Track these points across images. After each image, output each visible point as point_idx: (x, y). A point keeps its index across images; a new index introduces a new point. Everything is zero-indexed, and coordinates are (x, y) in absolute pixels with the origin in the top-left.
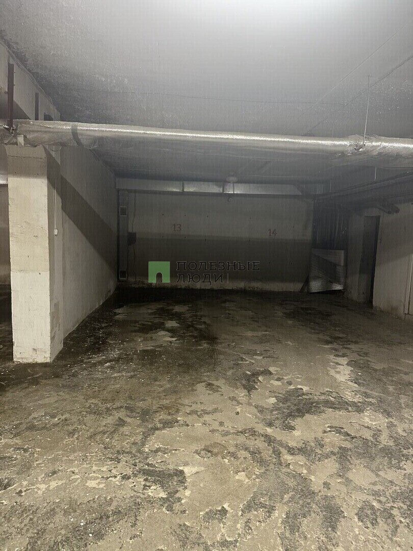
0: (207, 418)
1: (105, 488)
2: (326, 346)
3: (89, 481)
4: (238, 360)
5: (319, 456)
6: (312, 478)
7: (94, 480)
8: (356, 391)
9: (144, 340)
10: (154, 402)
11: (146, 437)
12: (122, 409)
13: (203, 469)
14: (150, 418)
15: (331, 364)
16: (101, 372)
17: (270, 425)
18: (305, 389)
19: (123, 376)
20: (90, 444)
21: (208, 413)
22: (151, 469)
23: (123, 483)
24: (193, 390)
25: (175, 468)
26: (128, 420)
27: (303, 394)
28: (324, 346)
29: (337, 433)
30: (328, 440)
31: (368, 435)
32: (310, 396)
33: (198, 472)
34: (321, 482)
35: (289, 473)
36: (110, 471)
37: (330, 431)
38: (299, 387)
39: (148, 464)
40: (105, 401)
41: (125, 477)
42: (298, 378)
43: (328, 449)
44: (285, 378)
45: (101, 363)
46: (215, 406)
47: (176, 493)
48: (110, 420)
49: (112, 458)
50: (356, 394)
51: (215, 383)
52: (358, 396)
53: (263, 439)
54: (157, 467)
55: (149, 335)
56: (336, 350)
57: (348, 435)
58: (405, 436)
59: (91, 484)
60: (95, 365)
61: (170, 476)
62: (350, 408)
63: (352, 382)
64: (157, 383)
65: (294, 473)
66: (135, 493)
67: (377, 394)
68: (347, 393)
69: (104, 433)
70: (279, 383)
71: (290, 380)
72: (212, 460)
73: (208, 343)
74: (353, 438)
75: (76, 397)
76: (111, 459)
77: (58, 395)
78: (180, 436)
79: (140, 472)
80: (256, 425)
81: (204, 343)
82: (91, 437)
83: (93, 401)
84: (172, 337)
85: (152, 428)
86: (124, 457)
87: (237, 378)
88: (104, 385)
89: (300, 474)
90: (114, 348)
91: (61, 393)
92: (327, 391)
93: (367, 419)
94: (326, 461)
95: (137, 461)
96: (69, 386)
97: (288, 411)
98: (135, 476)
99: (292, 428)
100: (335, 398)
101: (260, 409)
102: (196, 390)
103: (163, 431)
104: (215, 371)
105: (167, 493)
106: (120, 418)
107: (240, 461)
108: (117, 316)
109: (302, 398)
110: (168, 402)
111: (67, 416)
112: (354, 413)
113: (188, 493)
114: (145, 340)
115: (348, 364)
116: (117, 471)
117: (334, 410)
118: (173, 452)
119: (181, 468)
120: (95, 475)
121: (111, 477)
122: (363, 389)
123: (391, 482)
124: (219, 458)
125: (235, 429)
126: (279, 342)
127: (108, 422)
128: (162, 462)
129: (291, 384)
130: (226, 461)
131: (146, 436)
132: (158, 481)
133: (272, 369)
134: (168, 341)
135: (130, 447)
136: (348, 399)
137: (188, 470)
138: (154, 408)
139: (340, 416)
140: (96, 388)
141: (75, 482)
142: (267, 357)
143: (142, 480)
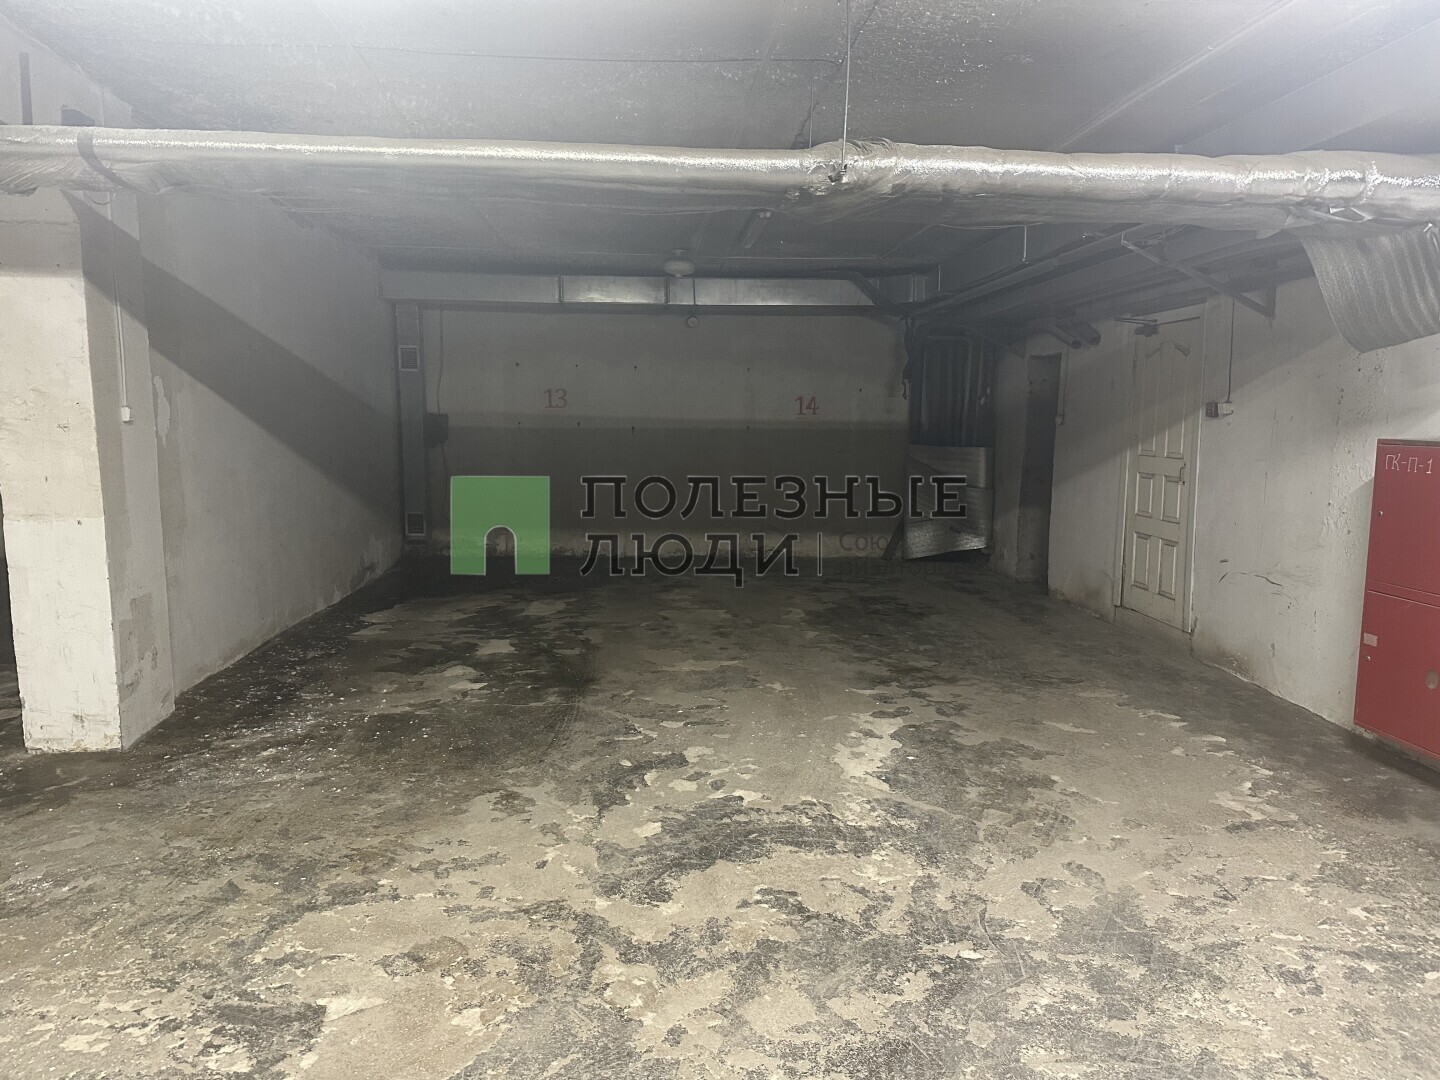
0: (456, 879)
1: (103, 1053)
2: (868, 692)
3: (73, 1038)
4: (617, 732)
5: (695, 964)
6: (648, 1019)
7: (87, 1033)
8: (877, 800)
9: (397, 691)
10: (341, 843)
11: (273, 928)
12: (248, 862)
13: (379, 1001)
14: (307, 882)
15: (853, 734)
16: (242, 771)
17: (611, 890)
18: (750, 797)
19: (293, 780)
20: (120, 947)
21: (464, 868)
22: (245, 1004)
23: (154, 1040)
24: (459, 811)
25: (310, 1001)
26: (251, 887)
27: (739, 812)
28: (861, 692)
29: (773, 907)
30: (739, 925)
31: (850, 909)
32: (754, 816)
33: (362, 1010)
34: (664, 1028)
35: (593, 1009)
36: (138, 1012)
37: (758, 902)
38: (737, 793)
39: (243, 995)
40: (215, 841)
41: (169, 1026)
42: (747, 771)
43: (727, 946)
44: (714, 772)
45: (252, 749)
46: (492, 849)
47: (278, 1061)
48: (205, 888)
49: (158, 981)
50: (873, 809)
51: (527, 792)
52: (876, 814)
53: (573, 925)
54: (261, 1001)
55: (417, 678)
56: (885, 699)
57: (800, 909)
58: (946, 912)
59: (76, 1043)
60: (236, 753)
61: (287, 1020)
62: (840, 845)
63: (879, 778)
64: (374, 796)
65: (608, 1007)
66: (173, 1064)
67: (927, 808)
68: (853, 805)
69: (171, 921)
70: (692, 786)
71: (723, 778)
72: (415, 981)
73: (561, 694)
74: (809, 918)
75: (146, 833)
76: (158, 983)
77: (101, 829)
78: (360, 925)
79: (212, 1013)
80: (576, 892)
81: (554, 693)
82: (132, 930)
83: (185, 843)
84: (476, 681)
85: (299, 906)
86: (193, 977)
87: (589, 779)
88: (233, 802)
89: (621, 1010)
90: (308, 711)
91: (112, 826)
92: (803, 803)
93: (870, 871)
94: (708, 975)
95: (219, 987)
96: (143, 806)
97: (677, 855)
98: (196, 1020)
99: (664, 896)
100: (814, 819)
101: (608, 851)
102: (465, 811)
103: (324, 913)
104: (541, 761)
105: (254, 1061)
106: (231, 884)
107: (485, 980)
108: (363, 632)
109: (729, 821)
110: (376, 841)
111: (99, 879)
112: (843, 856)
113: (308, 1060)
114: (403, 689)
115: (893, 736)
116: (154, 1012)
117: (796, 849)
118: (324, 962)
119: (321, 1002)
120: (94, 1022)
121: (133, 1025)
122: (897, 796)
123: (848, 1023)
124: (436, 975)
125: (514, 904)
126: (752, 683)
127: (197, 892)
128: (281, 987)
129: (717, 789)
130: (449, 980)
131: (274, 925)
132: (246, 1033)
133: (691, 754)
134: (457, 692)
135: (219, 953)
136: (845, 823)
137: (337, 1007)
138: (334, 857)
139: (807, 863)
140: (210, 810)
141: (35, 1040)
142: (693, 723)
143: (207, 1031)
